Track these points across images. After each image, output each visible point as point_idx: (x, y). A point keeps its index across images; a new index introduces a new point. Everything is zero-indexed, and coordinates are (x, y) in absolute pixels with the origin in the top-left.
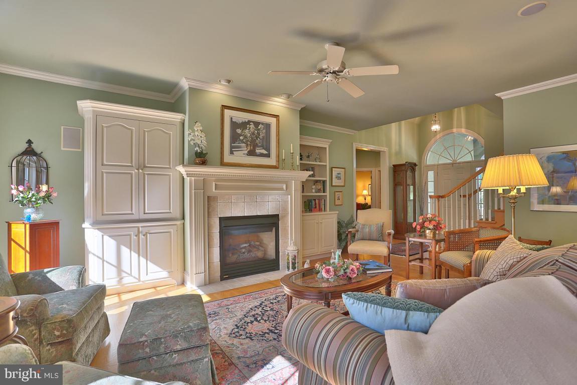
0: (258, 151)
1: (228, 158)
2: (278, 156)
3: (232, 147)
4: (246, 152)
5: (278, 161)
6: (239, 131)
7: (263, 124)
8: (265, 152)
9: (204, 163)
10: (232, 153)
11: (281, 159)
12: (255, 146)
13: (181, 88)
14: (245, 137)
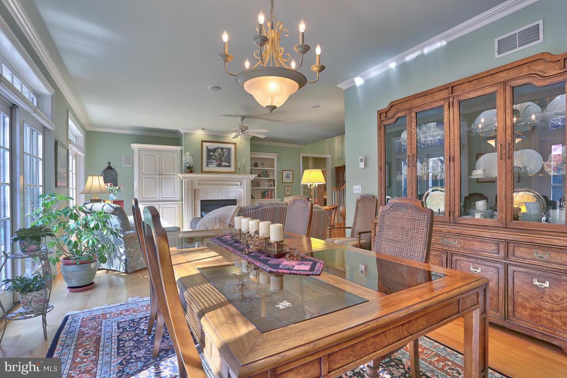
0: (223, 164)
1: (205, 169)
2: (236, 166)
3: (207, 163)
4: (216, 165)
5: (236, 168)
6: (212, 153)
7: (226, 148)
8: (227, 164)
9: (191, 172)
10: (207, 165)
11: (237, 168)
12: (221, 161)
13: (180, 133)
14: (216, 157)
